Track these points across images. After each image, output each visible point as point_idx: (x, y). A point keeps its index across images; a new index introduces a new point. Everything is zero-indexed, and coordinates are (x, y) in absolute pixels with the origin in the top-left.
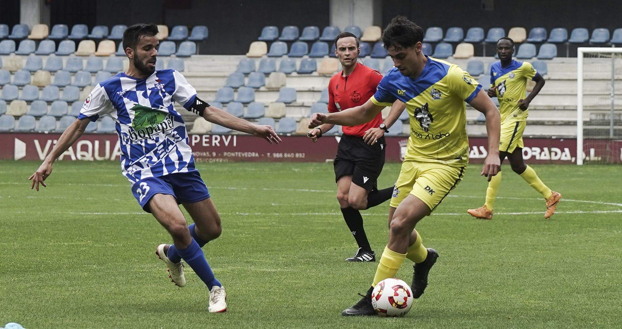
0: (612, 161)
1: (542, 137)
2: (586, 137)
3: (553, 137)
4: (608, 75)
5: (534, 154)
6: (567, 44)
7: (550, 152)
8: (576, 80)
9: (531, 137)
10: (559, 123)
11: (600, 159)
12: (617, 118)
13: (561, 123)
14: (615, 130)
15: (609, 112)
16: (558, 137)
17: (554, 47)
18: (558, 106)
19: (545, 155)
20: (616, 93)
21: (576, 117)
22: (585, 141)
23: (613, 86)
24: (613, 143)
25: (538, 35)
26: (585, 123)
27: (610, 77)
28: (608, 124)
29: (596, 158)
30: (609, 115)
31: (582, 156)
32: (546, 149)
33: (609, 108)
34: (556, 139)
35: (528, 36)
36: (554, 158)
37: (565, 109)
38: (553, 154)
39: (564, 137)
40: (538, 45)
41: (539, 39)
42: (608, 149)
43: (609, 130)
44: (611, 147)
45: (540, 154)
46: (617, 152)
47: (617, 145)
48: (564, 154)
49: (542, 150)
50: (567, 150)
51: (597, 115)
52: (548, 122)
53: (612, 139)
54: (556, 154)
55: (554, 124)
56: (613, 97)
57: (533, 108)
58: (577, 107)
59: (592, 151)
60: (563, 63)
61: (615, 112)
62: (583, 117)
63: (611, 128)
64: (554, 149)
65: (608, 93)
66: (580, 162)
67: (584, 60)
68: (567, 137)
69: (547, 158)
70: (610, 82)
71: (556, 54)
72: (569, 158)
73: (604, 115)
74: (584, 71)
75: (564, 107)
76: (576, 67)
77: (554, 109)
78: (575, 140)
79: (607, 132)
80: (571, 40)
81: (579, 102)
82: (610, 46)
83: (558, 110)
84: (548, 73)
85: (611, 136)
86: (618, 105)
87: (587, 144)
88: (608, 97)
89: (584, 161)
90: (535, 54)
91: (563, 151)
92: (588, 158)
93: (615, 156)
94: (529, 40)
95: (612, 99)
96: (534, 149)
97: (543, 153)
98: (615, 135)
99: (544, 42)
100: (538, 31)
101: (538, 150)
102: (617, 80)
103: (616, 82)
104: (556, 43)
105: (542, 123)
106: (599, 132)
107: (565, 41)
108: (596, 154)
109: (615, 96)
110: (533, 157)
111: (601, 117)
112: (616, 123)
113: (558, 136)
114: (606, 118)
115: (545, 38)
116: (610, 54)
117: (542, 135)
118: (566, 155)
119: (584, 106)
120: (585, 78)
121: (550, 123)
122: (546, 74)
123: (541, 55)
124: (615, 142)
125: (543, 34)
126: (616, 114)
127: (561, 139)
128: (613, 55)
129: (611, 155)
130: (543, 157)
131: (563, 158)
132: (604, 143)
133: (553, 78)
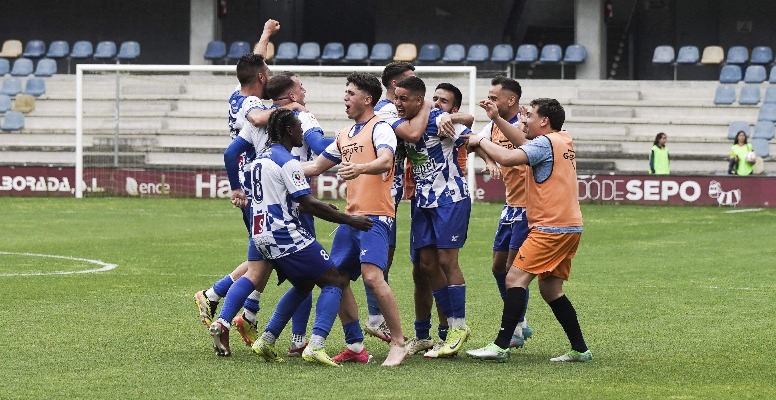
0: (117, 192)
1: (40, 165)
2: (85, 166)
3: (51, 166)
4: (112, 95)
5: (28, 184)
6: (68, 59)
7: (47, 182)
8: (75, 100)
9: (25, 165)
10: (58, 149)
11: (103, 189)
12: (123, 143)
13: (61, 149)
14: (120, 157)
15: (113, 137)
16: (56, 165)
17: (53, 62)
18: (57, 130)
19: (41, 186)
20: (121, 114)
21: (75, 141)
22: (85, 170)
23: (118, 107)
24: (118, 173)
25: (35, 49)
26: (85, 149)
27: (114, 97)
28: (112, 149)
29: (99, 190)
30: (114, 140)
31: (82, 187)
32: (42, 179)
33: (113, 132)
34: (54, 167)
35: (24, 50)
36: (51, 188)
37: (64, 133)
38: (50, 184)
39: (64, 165)
40: (35, 60)
41: (37, 54)
42: (112, 179)
43: (113, 157)
44: (115, 176)
45: (36, 184)
46: (122, 182)
47: (122, 175)
48: (62, 184)
49: (38, 180)
50: (65, 180)
51: (100, 139)
52: (46, 147)
53: (116, 168)
54: (53, 184)
55: (52, 149)
56: (118, 120)
57: (28, 132)
58: (75, 130)
59: (94, 181)
60: (63, 80)
61: (120, 136)
62: (83, 141)
63: (116, 154)
64: (51, 179)
65: (111, 115)
66: (79, 195)
67: (83, 78)
68: (66, 165)
69: (44, 188)
70: (115, 102)
71: (55, 70)
72: (68, 188)
73: (108, 140)
74: (84, 90)
75: (64, 130)
76: (75, 85)
77: (53, 133)
78: (74, 168)
79: (111, 159)
80: (73, 55)
81: (79, 125)
82: (114, 63)
83: (56, 134)
84: (47, 92)
85: (116, 164)
86: (124, 129)
87: (87, 174)
88: (111, 119)
89: (85, 193)
90: (31, 69)
91: (61, 181)
92: (89, 189)
93: (119, 187)
94: (26, 54)
95: (117, 122)
96: (28, 178)
97: (39, 184)
98: (120, 162)
99: (42, 57)
100: (36, 44)
101: (33, 179)
102: (122, 100)
103: (120, 102)
104: (56, 58)
105: (39, 149)
106: (102, 159)
107: (66, 56)
108: (99, 185)
109: (121, 119)
110: (28, 188)
111: (104, 142)
112: (120, 150)
113: (57, 163)
114: (111, 143)
115: (43, 52)
116: (114, 72)
117: (38, 163)
118: (64, 186)
119: (83, 130)
120: (85, 98)
121: (48, 149)
122: (44, 93)
123: (39, 71)
124: (120, 172)
125: (41, 48)
126: (121, 139)
127: (59, 167)
128: (118, 73)
129: (115, 185)
130: (39, 188)
131: (62, 189)
132: (107, 173)
133: (52, 97)
